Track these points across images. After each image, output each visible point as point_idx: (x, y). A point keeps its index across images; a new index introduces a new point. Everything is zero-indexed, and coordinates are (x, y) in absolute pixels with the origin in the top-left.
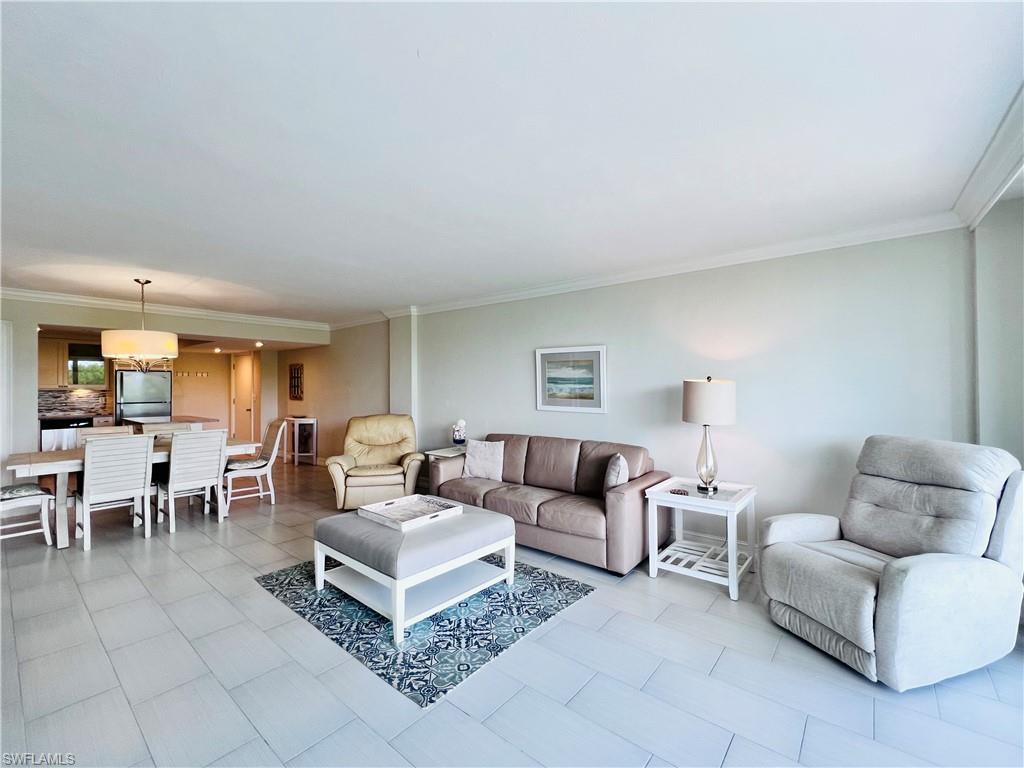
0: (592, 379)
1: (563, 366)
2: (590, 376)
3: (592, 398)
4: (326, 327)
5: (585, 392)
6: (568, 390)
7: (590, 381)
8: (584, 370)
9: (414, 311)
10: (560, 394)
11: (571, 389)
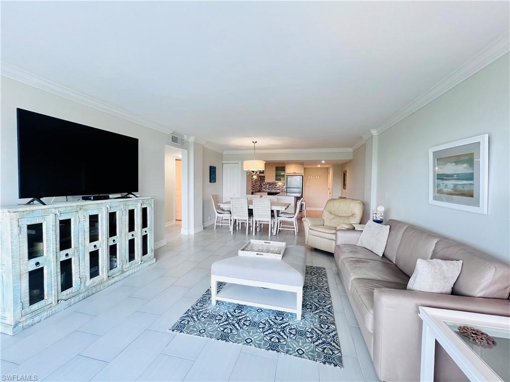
0: (472, 174)
1: (448, 162)
2: (470, 171)
3: (472, 196)
4: (350, 150)
5: (466, 189)
6: (452, 186)
7: (470, 177)
8: (465, 165)
9: (374, 132)
10: (445, 190)
11: (455, 185)
